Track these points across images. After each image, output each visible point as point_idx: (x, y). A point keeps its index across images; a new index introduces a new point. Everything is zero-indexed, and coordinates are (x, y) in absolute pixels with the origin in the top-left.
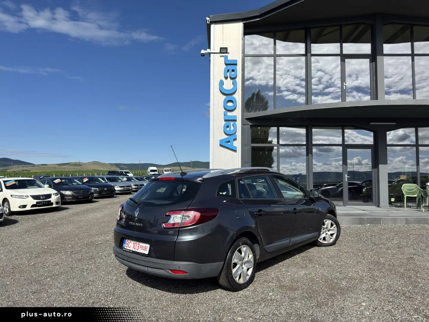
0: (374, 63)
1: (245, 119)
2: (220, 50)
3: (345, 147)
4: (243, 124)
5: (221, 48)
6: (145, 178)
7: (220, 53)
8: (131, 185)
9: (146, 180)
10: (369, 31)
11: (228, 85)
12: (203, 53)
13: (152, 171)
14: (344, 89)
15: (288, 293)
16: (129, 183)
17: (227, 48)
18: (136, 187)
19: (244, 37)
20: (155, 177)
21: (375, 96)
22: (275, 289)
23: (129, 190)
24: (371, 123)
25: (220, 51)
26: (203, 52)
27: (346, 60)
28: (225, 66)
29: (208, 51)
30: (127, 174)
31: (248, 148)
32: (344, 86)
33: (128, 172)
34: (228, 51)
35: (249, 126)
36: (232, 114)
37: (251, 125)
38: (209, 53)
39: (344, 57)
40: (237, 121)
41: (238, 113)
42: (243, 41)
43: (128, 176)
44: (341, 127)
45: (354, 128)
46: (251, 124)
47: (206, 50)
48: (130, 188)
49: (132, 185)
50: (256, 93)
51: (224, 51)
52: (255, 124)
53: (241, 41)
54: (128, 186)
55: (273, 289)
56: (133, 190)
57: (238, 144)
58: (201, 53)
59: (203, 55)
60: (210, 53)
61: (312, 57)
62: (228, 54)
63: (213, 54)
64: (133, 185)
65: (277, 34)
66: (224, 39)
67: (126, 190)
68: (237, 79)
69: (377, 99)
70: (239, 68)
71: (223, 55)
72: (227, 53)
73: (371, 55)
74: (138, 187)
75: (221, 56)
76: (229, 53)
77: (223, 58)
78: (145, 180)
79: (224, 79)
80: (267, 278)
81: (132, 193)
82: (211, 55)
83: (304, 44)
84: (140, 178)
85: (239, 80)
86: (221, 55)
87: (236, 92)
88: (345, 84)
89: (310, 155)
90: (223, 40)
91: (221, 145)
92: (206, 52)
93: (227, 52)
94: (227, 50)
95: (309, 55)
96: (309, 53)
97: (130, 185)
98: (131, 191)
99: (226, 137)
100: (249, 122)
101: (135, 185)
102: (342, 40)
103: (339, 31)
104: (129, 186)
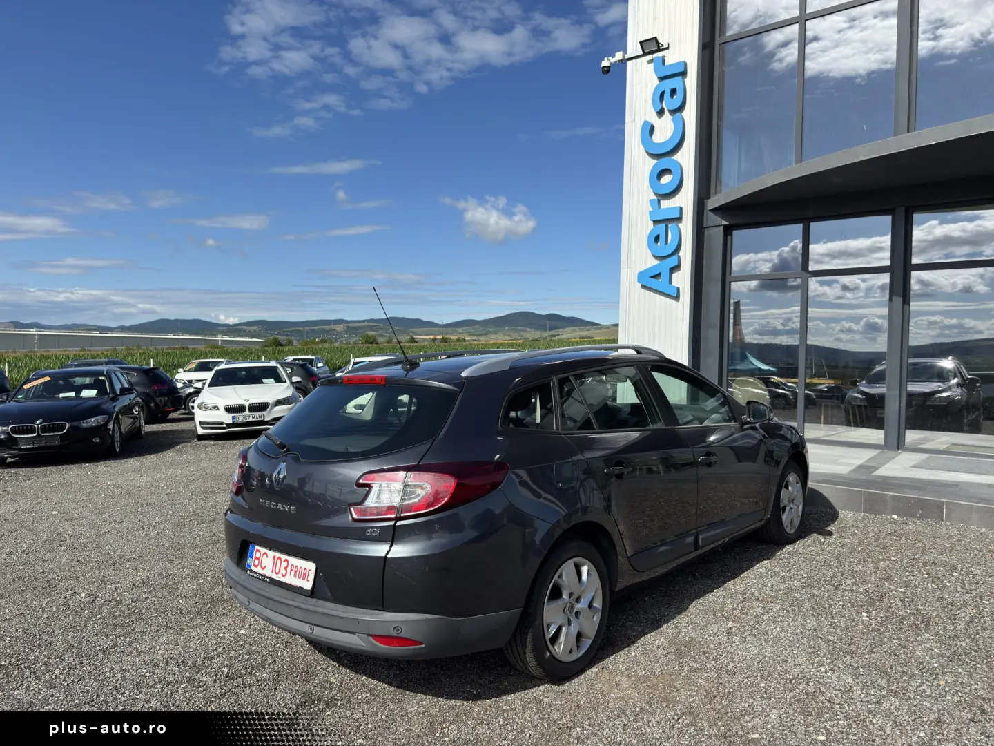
1: (711, 210)
2: (642, 47)
5: (641, 43)
7: (645, 54)
11: (664, 131)
12: (605, 67)
17: (655, 38)
25: (643, 51)
26: (605, 63)
28: (656, 84)
29: (620, 56)
34: (661, 44)
35: (721, 229)
36: (672, 204)
37: (725, 226)
38: (623, 60)
41: (686, 200)
46: (724, 223)
47: (615, 56)
51: (650, 47)
57: (682, 279)
58: (602, 65)
59: (607, 70)
60: (625, 61)
62: (666, 52)
63: (631, 62)
68: (686, 111)
70: (691, 80)
72: (660, 50)
75: (647, 63)
76: (665, 49)
77: (652, 65)
79: (654, 119)
85: (690, 114)
86: (647, 58)
92: (613, 60)
93: (660, 46)
94: (658, 42)
99: (656, 262)
100: (719, 219)
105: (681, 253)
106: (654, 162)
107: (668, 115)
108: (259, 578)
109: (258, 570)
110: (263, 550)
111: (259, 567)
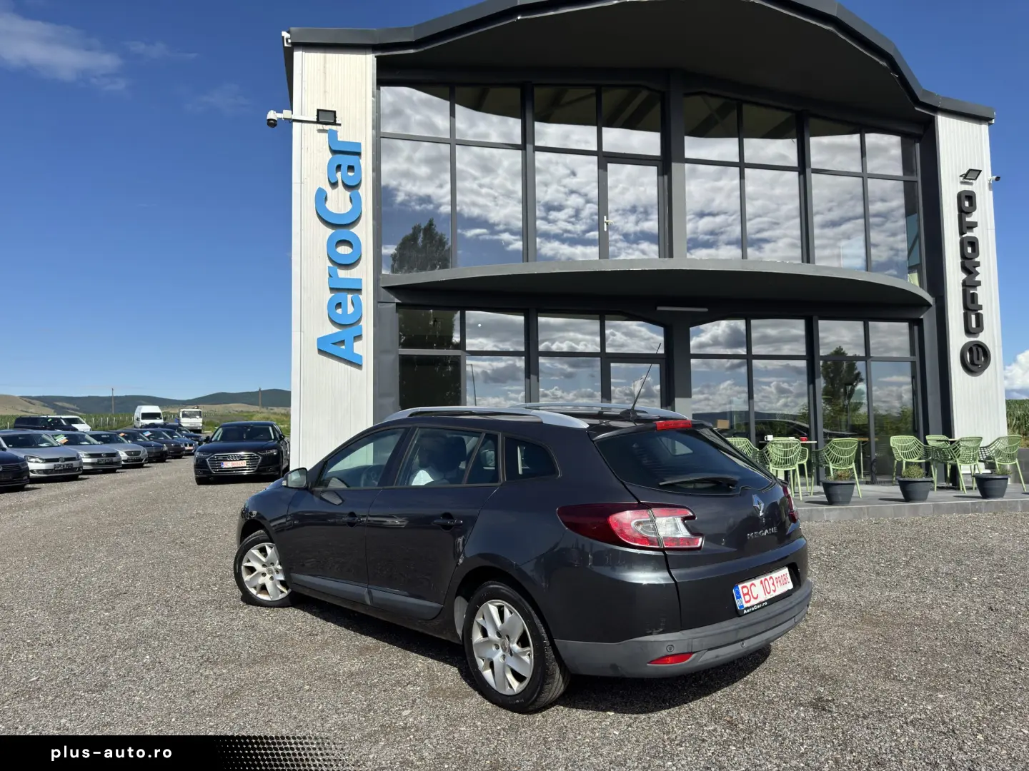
0: (666, 177)
1: (385, 288)
2: (318, 115)
3: (607, 358)
4: (378, 301)
5: (318, 111)
6: (123, 436)
7: (318, 122)
8: (78, 455)
9: (126, 441)
10: (658, 107)
11: (339, 202)
12: (272, 120)
13: (145, 416)
14: (605, 230)
15: (448, 706)
16: (72, 450)
17: (335, 112)
18: (95, 460)
19: (378, 89)
20: (151, 432)
21: (667, 250)
22: (418, 700)
23: (71, 469)
24: (659, 308)
25: (318, 119)
26: (272, 115)
27: (609, 165)
28: (330, 156)
29: (286, 114)
30: (74, 425)
31: (392, 360)
32: (605, 224)
33: (76, 421)
34: (337, 119)
35: (395, 304)
36: (350, 275)
37: (397, 304)
38: (289, 119)
39: (605, 158)
40: (363, 291)
41: (364, 273)
42: (374, 100)
43: (75, 430)
44: (598, 316)
45: (626, 318)
46: (398, 301)
47: (282, 112)
48: (75, 464)
49: (81, 456)
50: (423, 227)
51: (326, 118)
52: (408, 301)
53: (370, 99)
54: (67, 459)
55: (414, 701)
56: (85, 467)
57: (365, 348)
58: (268, 118)
59: (273, 123)
60: (292, 121)
61: (536, 152)
62: (338, 127)
63: (299, 124)
64: (86, 455)
65: (458, 90)
66: (327, 89)
67: (65, 470)
68: (361, 191)
69: (671, 256)
70: (366, 162)
71: (327, 127)
72: (335, 123)
73: (659, 159)
74: (99, 461)
75: (320, 131)
76: (340, 125)
77: (326, 135)
78: (123, 442)
79: (328, 188)
80: (404, 675)
81: (80, 477)
82: (295, 124)
83: (520, 121)
84: (107, 435)
85: (366, 192)
86: (320, 127)
87: (358, 223)
88: (607, 219)
89: (533, 377)
90: (325, 92)
91: (321, 352)
92: (279, 115)
93: (335, 121)
94: (335, 117)
95: (529, 147)
96: (530, 144)
97: (75, 456)
98: (79, 470)
99: (336, 330)
100: (392, 297)
101: (92, 456)
102: (602, 120)
103: (594, 99)
104: (73, 459)
105: (363, 323)
106: (330, 231)
107: (343, 188)
108: (758, 609)
109: (753, 602)
110: (748, 584)
111: (752, 599)
